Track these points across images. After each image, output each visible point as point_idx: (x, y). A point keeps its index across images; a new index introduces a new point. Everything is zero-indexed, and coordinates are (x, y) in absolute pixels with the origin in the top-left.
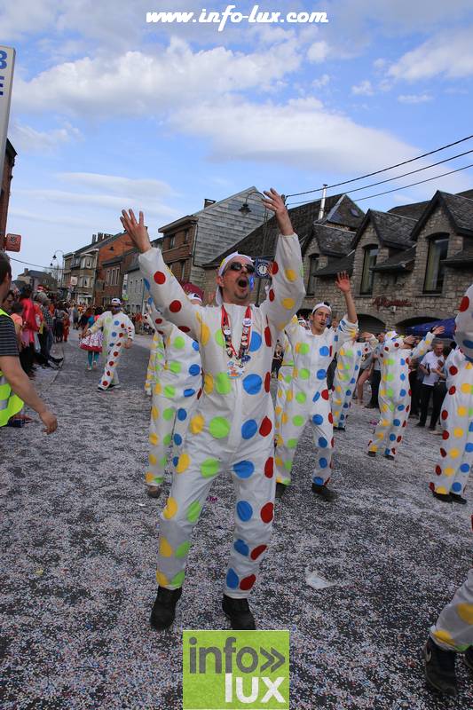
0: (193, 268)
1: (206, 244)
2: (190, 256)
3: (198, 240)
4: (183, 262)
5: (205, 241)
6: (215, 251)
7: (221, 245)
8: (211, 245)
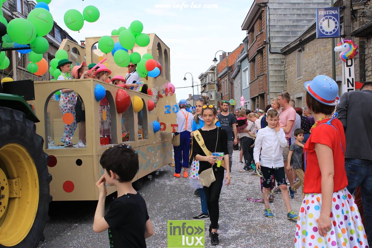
0: (271, 57)
1: (282, 27)
2: (265, 43)
3: (272, 24)
4: (260, 52)
5: (280, 24)
6: (293, 32)
7: (300, 24)
8: (289, 26)
